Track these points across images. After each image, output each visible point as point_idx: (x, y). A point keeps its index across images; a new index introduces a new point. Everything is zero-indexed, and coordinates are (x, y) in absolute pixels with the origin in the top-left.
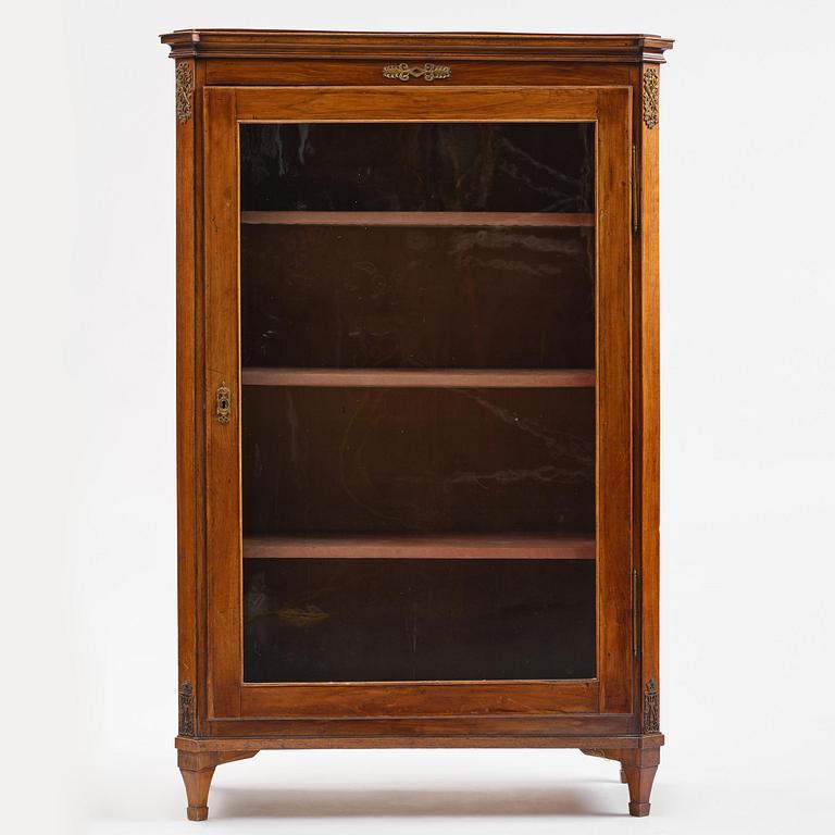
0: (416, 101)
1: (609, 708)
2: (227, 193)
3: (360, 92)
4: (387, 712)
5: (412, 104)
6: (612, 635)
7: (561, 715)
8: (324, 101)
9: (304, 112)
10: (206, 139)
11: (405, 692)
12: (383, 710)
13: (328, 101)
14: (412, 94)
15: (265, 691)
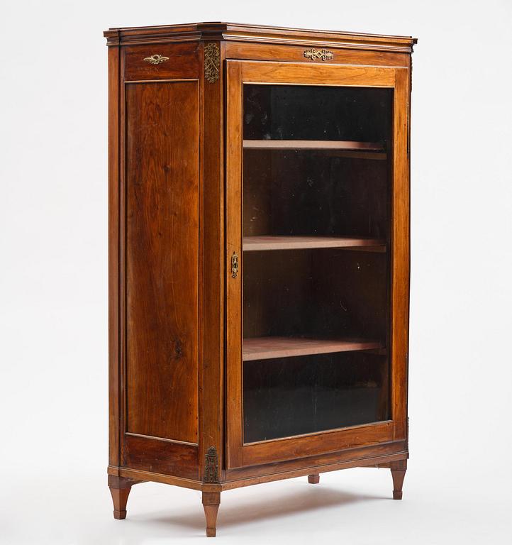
0: (321, 73)
1: (397, 437)
2: (237, 129)
3: (297, 66)
4: (307, 452)
5: (320, 75)
6: (398, 393)
7: (378, 444)
8: (281, 71)
9: (272, 78)
10: (228, 93)
11: (313, 440)
12: (305, 452)
13: (282, 70)
14: (319, 68)
15: (253, 447)
